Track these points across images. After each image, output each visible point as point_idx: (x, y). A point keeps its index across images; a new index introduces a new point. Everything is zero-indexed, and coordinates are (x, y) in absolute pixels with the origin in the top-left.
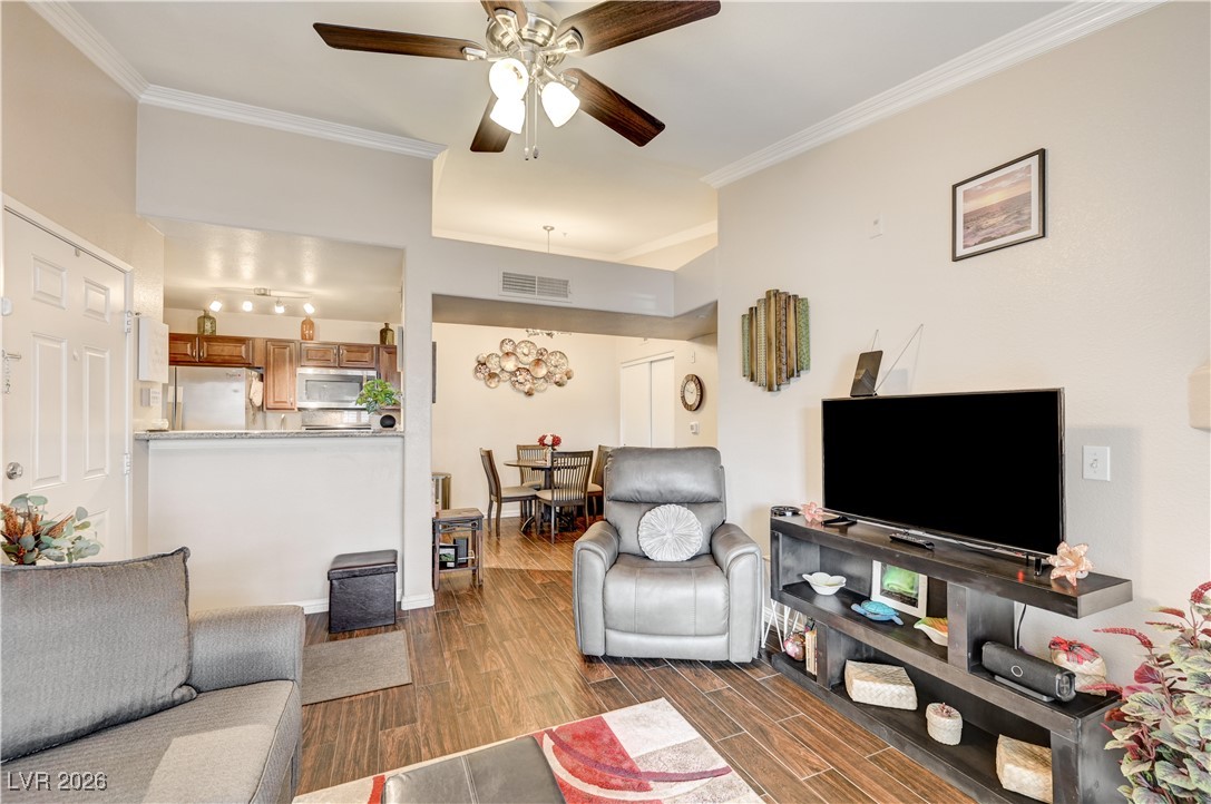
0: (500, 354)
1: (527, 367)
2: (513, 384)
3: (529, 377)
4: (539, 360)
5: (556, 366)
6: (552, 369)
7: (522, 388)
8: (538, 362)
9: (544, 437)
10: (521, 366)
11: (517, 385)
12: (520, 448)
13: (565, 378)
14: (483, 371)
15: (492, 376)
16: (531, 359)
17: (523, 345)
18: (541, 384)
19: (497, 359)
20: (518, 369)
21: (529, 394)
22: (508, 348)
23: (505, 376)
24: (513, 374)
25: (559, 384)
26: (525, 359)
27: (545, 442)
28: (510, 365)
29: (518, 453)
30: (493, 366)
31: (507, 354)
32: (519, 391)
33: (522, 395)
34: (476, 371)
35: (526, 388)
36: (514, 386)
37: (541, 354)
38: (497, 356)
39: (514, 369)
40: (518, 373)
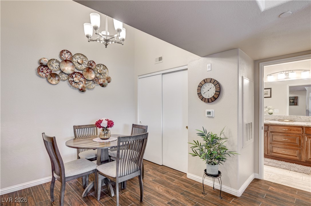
0: (60, 61)
1: (81, 72)
2: (71, 83)
3: (82, 79)
4: (89, 68)
5: (101, 74)
6: (98, 75)
7: (77, 86)
8: (89, 69)
9: (101, 121)
10: (76, 71)
11: (73, 84)
12: (75, 128)
13: (106, 82)
14: (45, 71)
15: (53, 75)
16: (84, 67)
17: (78, 57)
18: (91, 85)
19: (58, 64)
20: (74, 73)
21: (82, 90)
22: (67, 56)
23: (64, 77)
24: (70, 75)
25: (102, 85)
26: (79, 67)
27: (102, 125)
28: (68, 68)
29: (75, 132)
30: (54, 67)
31: (66, 61)
32: (75, 88)
33: (77, 91)
34: (39, 70)
35: (81, 86)
36: (71, 84)
37: (91, 65)
38: (57, 61)
39: (71, 72)
40: (74, 76)
